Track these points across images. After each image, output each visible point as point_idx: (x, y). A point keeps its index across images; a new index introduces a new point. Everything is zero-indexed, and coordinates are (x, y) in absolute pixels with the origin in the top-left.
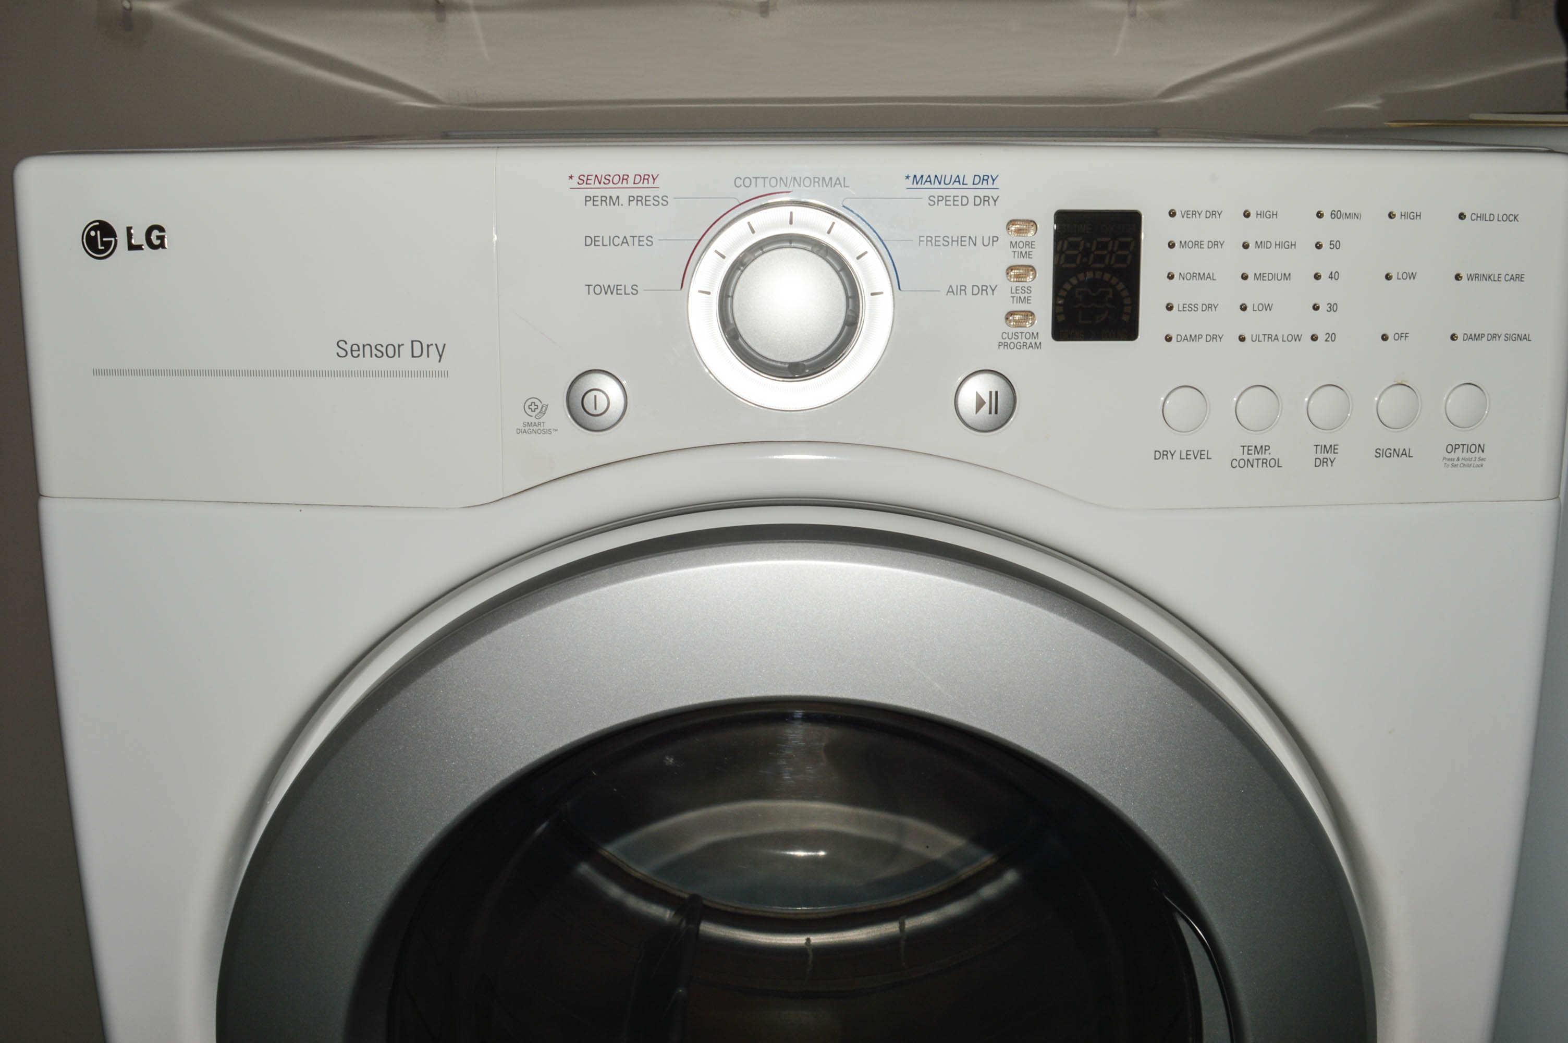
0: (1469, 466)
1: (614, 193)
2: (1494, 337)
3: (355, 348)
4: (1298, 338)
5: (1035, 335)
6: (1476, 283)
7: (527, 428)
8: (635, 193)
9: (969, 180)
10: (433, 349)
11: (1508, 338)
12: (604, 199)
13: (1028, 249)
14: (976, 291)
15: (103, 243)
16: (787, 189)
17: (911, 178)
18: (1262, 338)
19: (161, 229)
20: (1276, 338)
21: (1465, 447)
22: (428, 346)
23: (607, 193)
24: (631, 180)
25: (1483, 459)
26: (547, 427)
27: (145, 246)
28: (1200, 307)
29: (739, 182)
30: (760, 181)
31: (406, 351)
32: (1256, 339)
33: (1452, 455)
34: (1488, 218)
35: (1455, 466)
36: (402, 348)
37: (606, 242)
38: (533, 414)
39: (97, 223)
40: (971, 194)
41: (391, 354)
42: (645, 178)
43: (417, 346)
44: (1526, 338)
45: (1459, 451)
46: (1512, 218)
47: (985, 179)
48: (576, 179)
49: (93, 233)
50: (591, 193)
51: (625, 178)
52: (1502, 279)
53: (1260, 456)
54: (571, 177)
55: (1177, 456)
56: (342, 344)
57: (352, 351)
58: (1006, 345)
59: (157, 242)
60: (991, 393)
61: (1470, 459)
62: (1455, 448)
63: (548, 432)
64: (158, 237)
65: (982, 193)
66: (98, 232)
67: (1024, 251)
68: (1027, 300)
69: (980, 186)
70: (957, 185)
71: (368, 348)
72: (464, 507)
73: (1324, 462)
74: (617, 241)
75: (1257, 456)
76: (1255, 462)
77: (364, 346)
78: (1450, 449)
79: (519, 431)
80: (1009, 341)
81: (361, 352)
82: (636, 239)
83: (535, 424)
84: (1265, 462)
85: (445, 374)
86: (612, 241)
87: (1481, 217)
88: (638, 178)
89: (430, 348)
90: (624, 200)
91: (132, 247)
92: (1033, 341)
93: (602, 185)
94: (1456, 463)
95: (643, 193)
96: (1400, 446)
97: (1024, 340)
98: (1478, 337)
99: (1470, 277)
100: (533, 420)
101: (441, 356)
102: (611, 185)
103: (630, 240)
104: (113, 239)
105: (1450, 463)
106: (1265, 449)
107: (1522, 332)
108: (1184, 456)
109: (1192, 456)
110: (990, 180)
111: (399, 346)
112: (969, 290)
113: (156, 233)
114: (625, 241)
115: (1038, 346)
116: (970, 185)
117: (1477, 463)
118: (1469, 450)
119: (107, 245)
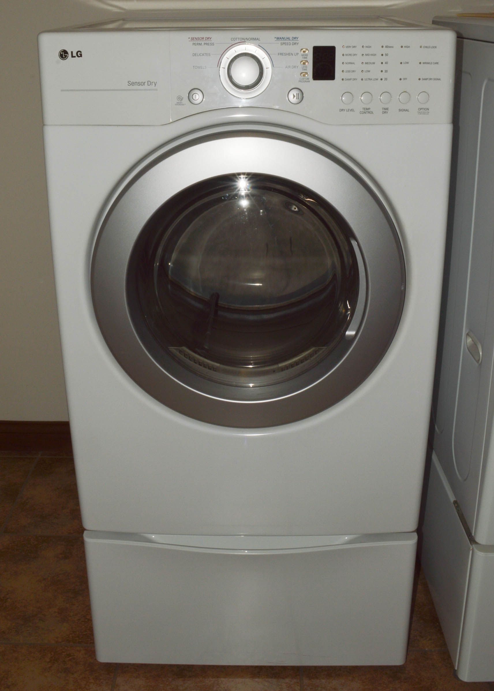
0: (425, 114)
1: (200, 42)
2: (431, 79)
3: (133, 83)
4: (377, 79)
5: (308, 79)
6: (425, 65)
7: (178, 104)
8: (206, 42)
9: (291, 38)
10: (153, 84)
11: (435, 79)
12: (198, 44)
13: (306, 56)
14: (293, 67)
15: (65, 56)
16: (244, 41)
17: (276, 38)
18: (367, 79)
19: (80, 52)
20: (371, 79)
21: (424, 109)
22: (152, 82)
23: (199, 42)
24: (204, 39)
25: (429, 112)
26: (183, 103)
27: (76, 56)
28: (351, 71)
29: (232, 39)
30: (238, 39)
31: (146, 84)
32: (366, 80)
33: (420, 111)
34: (428, 47)
35: (421, 114)
36: (145, 83)
37: (198, 55)
38: (180, 100)
39: (63, 50)
40: (291, 42)
41: (142, 84)
42: (208, 38)
43: (149, 82)
44: (439, 79)
45: (422, 110)
46: (435, 47)
47: (295, 38)
48: (190, 39)
49: (62, 53)
50: (194, 42)
51: (203, 38)
52: (432, 63)
53: (368, 111)
54: (189, 38)
55: (345, 110)
56: (129, 82)
57: (132, 84)
58: (301, 81)
59: (79, 55)
60: (297, 94)
61: (425, 112)
62: (421, 109)
63: (183, 105)
64: (80, 54)
65: (294, 42)
66: (63, 53)
67: (305, 57)
68: (306, 70)
69: (294, 40)
70: (288, 40)
71: (136, 83)
72: (161, 125)
73: (385, 112)
74: (201, 55)
75: (367, 111)
76: (366, 112)
77: (135, 83)
78: (419, 109)
79: (176, 105)
80: (301, 80)
81: (134, 84)
82: (206, 54)
83: (180, 103)
84: (369, 112)
85: (157, 90)
86: (200, 55)
87: (426, 47)
88: (206, 38)
89: (153, 83)
90: (203, 44)
91: (72, 57)
92: (308, 80)
93: (197, 40)
94: (421, 113)
95: (207, 42)
96: (405, 108)
97: (305, 80)
98: (426, 79)
99: (424, 63)
100: (179, 102)
101: (155, 85)
102: (199, 40)
103: (204, 54)
104: (67, 55)
105: (419, 113)
106: (369, 109)
107: (438, 78)
108: (347, 110)
109: (350, 111)
110: (296, 39)
111: (144, 82)
112: (291, 67)
113: (79, 53)
114: (203, 55)
115: (309, 81)
116: (291, 40)
117: (427, 113)
118: (425, 110)
119: (66, 56)
